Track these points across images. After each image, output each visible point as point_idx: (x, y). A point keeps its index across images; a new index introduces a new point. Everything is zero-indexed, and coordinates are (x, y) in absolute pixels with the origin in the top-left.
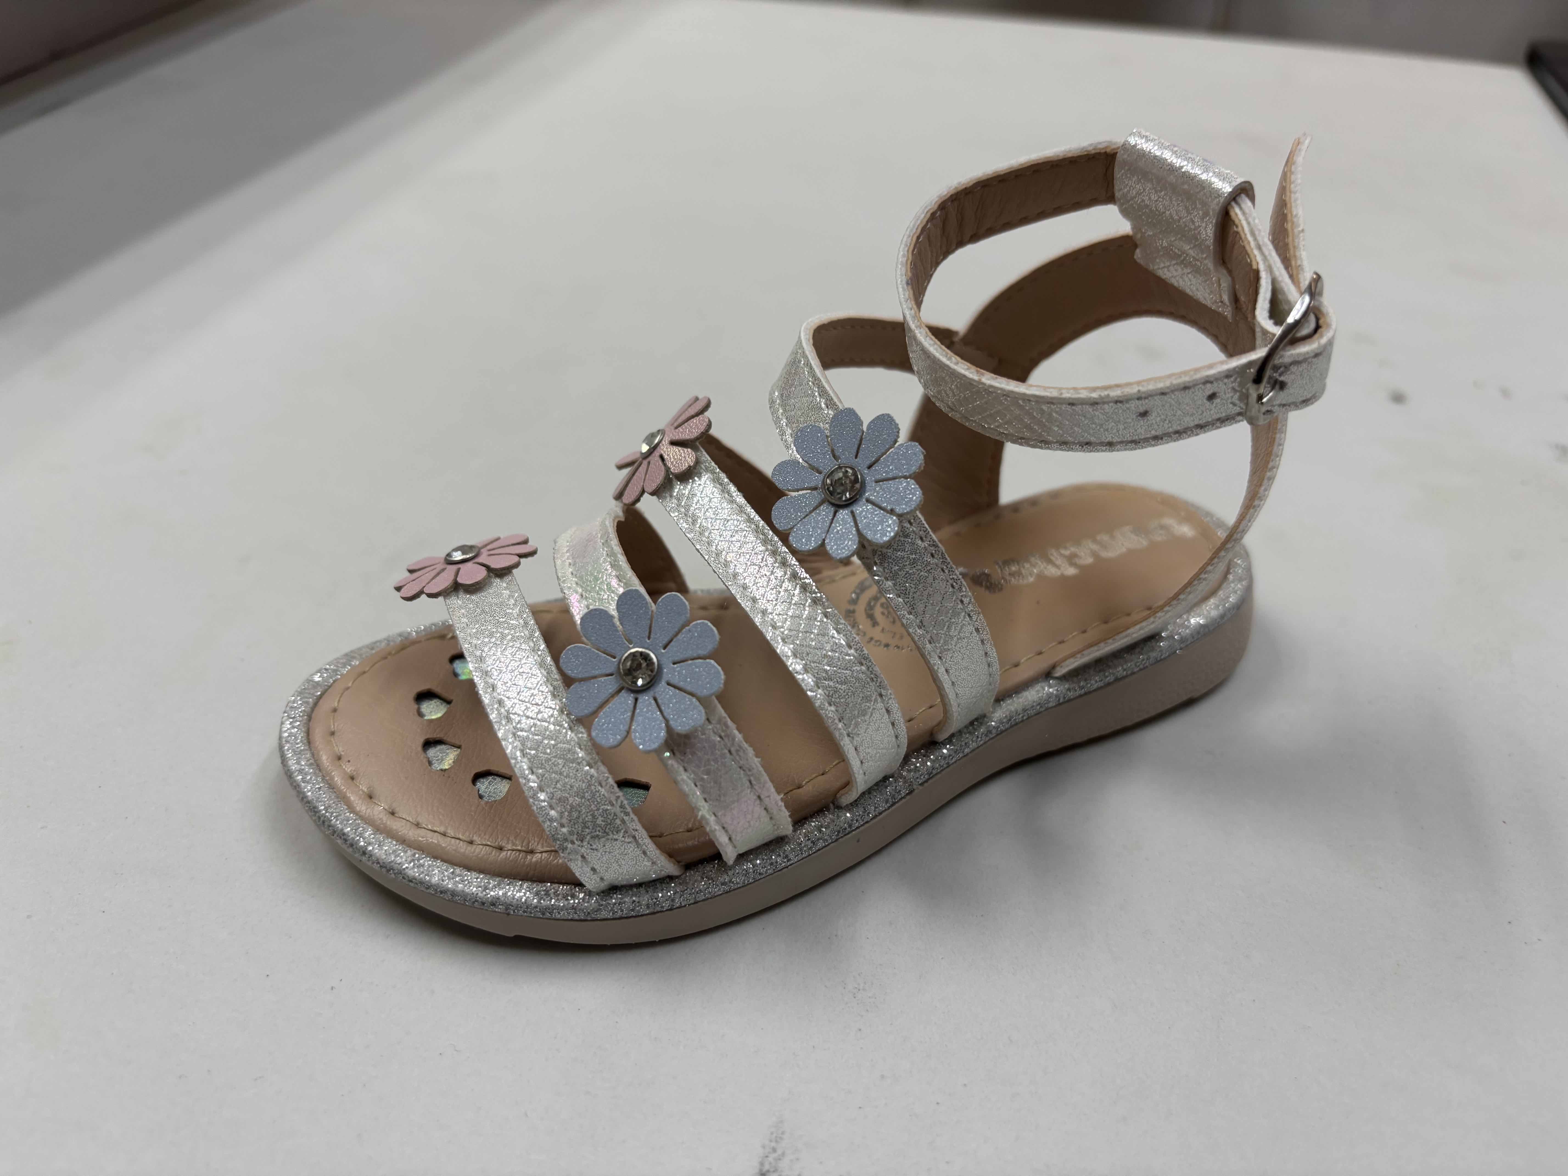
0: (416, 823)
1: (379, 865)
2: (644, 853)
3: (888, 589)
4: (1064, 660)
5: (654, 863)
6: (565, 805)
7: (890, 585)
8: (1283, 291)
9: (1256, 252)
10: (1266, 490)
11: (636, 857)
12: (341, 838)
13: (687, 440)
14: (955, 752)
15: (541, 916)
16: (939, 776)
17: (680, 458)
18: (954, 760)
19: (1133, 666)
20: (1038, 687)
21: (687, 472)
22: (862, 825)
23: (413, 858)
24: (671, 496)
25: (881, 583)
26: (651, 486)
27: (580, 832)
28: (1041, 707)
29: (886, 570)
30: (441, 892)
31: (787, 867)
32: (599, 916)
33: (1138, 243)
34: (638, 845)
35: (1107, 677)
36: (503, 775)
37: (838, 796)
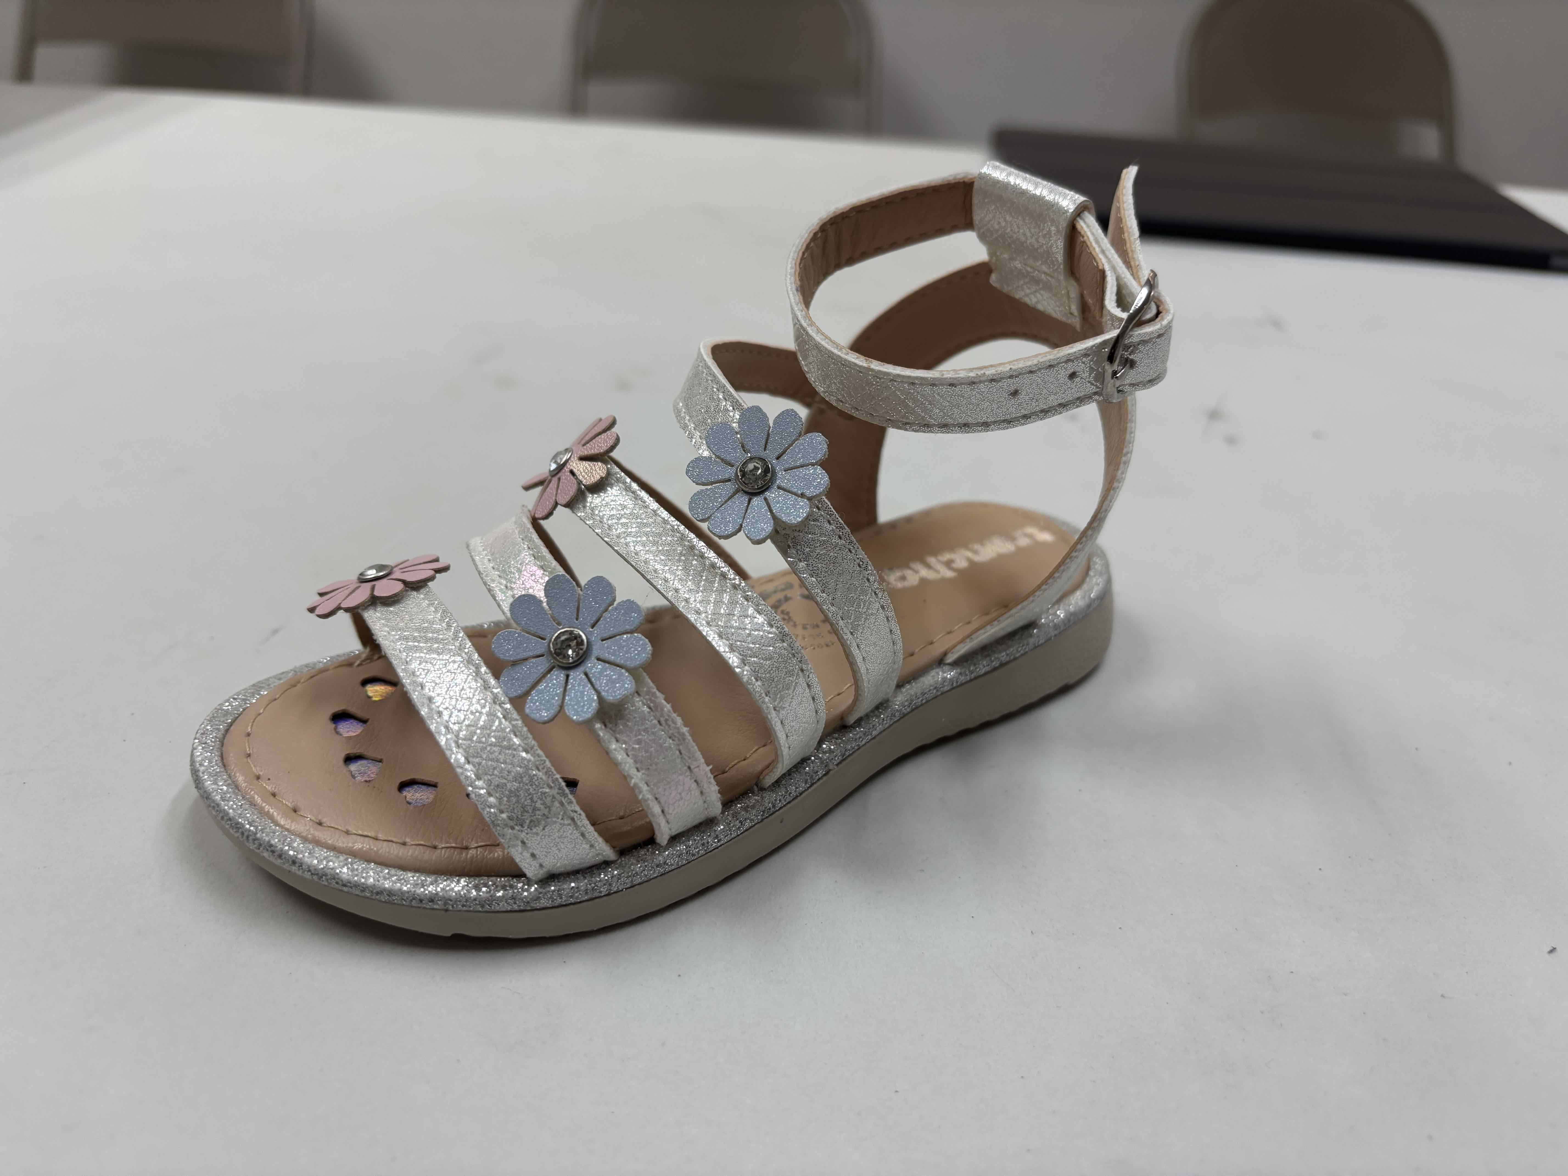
0: (345, 830)
1: (310, 873)
2: (583, 835)
3: (801, 570)
4: (954, 646)
5: (592, 846)
6: (503, 790)
7: (803, 566)
8: (1127, 286)
9: (1101, 256)
10: (1122, 473)
11: (574, 839)
12: (267, 850)
13: (598, 454)
14: (865, 734)
15: (480, 909)
16: (852, 757)
17: (590, 473)
18: (863, 742)
19: (1015, 651)
20: (933, 673)
21: (599, 483)
22: (784, 806)
23: (346, 862)
24: (585, 507)
25: (795, 564)
26: (564, 498)
27: (519, 816)
28: (937, 691)
29: (799, 551)
30: (378, 893)
31: (717, 848)
32: (538, 905)
33: (993, 267)
34: (576, 826)
35: (993, 662)
36: (429, 783)
37: (761, 777)
